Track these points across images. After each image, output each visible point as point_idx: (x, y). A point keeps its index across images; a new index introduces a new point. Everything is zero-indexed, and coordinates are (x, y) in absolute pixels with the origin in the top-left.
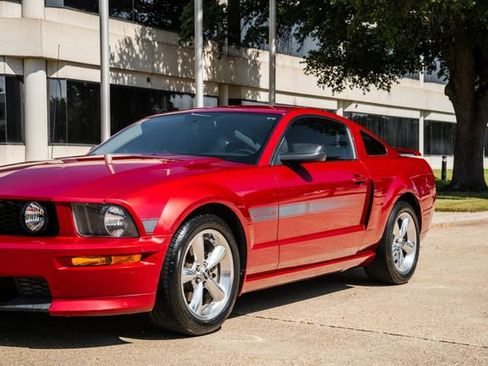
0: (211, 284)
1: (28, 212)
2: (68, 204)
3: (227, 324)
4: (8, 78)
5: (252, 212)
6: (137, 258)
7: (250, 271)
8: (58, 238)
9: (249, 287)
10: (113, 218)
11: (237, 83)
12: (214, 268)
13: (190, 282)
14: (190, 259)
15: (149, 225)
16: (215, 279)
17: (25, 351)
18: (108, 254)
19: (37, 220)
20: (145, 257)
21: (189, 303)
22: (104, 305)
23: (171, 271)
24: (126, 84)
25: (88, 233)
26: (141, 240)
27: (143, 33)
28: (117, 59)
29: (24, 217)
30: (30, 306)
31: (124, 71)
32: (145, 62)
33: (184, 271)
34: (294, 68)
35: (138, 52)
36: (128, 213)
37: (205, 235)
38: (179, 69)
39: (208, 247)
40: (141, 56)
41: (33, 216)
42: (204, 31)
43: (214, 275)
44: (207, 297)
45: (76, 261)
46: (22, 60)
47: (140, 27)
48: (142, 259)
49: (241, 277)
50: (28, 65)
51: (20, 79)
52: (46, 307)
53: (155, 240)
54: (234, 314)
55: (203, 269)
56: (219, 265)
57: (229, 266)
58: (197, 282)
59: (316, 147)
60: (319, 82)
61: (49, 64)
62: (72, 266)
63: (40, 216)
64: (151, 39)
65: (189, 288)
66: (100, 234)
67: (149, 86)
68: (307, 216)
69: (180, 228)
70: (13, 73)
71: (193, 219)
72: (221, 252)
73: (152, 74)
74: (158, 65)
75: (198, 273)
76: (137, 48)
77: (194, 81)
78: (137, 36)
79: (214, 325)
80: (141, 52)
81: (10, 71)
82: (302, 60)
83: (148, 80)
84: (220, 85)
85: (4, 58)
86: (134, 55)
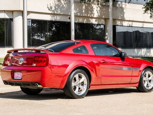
4: (7, 19)
28: (53, 9)
35: (63, 4)
46: (13, 12)
50: (15, 14)
51: (11, 20)
67: (70, 21)
70: (9, 18)
80: (65, 4)
83: (69, 18)
85: (5, 11)
86: (61, 6)
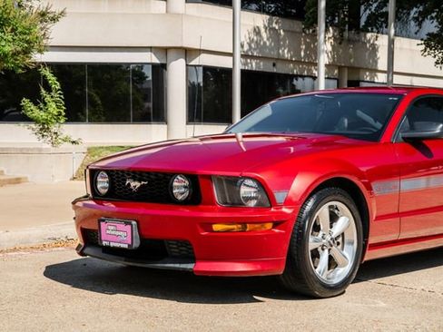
0: (336, 251)
1: (175, 184)
2: (209, 177)
3: (351, 288)
4: (154, 66)
5: (375, 185)
6: (269, 226)
7: (372, 240)
8: (201, 206)
9: (371, 255)
10: (248, 190)
11: (356, 65)
12: (338, 236)
13: (316, 249)
14: (317, 228)
15: (280, 197)
16: (340, 247)
17: (174, 303)
18: (243, 222)
19: (183, 190)
20: (276, 225)
21: (316, 268)
22: (240, 267)
23: (300, 239)
24: (254, 69)
25: (226, 203)
26: (272, 210)
27: (270, 22)
28: (246, 48)
29: (172, 188)
30: (177, 265)
31: (252, 57)
32: (271, 49)
33: (311, 239)
34: (412, 50)
35: (265, 40)
36: (262, 185)
37: (330, 207)
38: (302, 54)
39: (333, 218)
40: (268, 44)
41: (180, 187)
42: (326, 18)
43: (338, 244)
44: (332, 263)
45: (217, 227)
46: (166, 50)
47: (268, 17)
48: (273, 227)
49: (363, 246)
50: (171, 54)
51: (164, 66)
52: (190, 266)
53: (285, 210)
54: (357, 280)
55: (328, 238)
56: (343, 234)
57: (352, 235)
58: (323, 250)
59: (438, 125)
60: (437, 63)
61: (188, 53)
62: (212, 231)
63: (185, 187)
64: (277, 28)
65: (316, 254)
66: (236, 204)
67: (275, 71)
68: (427, 191)
69: (308, 200)
70: (158, 62)
71: (319, 192)
72: (345, 222)
73: (278, 59)
74: (283, 51)
75: (324, 241)
76: (264, 35)
77: (316, 65)
78: (265, 26)
79: (338, 289)
80: (268, 39)
81: (156, 60)
82: (420, 42)
83: (274, 65)
84: (340, 68)
85: (151, 49)
86: (262, 43)
